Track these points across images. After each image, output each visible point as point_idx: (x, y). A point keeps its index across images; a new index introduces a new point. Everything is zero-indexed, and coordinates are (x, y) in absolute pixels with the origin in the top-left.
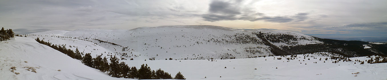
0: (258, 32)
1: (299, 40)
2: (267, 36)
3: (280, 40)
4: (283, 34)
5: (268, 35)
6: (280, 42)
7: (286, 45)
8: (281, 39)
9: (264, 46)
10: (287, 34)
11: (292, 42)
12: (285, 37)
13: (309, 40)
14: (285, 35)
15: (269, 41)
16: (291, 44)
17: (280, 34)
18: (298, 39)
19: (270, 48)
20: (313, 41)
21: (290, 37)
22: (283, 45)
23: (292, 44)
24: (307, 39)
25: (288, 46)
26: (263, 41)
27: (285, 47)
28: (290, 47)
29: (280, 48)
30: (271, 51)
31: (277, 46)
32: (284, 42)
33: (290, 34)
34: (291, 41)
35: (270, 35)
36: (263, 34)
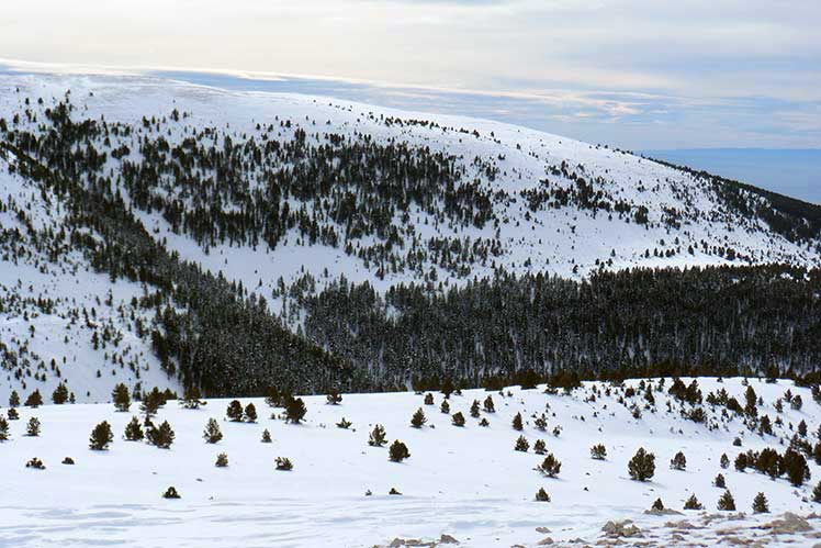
0: (35, 108)
1: (513, 210)
2: (136, 158)
3: (295, 205)
4: (335, 139)
5: (148, 150)
6: (293, 234)
7: (356, 273)
8: (304, 195)
9: (82, 285)
10: (381, 136)
11: (435, 245)
12: (355, 178)
13: (642, 217)
14: (349, 154)
15: (151, 221)
16: (415, 259)
17: (300, 135)
18: (501, 195)
19: (150, 314)
20: (698, 231)
21: (415, 174)
22: (316, 273)
23: (427, 266)
24: (622, 208)
25: (381, 288)
26: (70, 222)
27: (343, 303)
28: (400, 296)
29: (274, 307)
30: (162, 348)
31: (250, 286)
32: (332, 240)
33: (415, 138)
34: (424, 225)
35: (175, 141)
36: (88, 129)
